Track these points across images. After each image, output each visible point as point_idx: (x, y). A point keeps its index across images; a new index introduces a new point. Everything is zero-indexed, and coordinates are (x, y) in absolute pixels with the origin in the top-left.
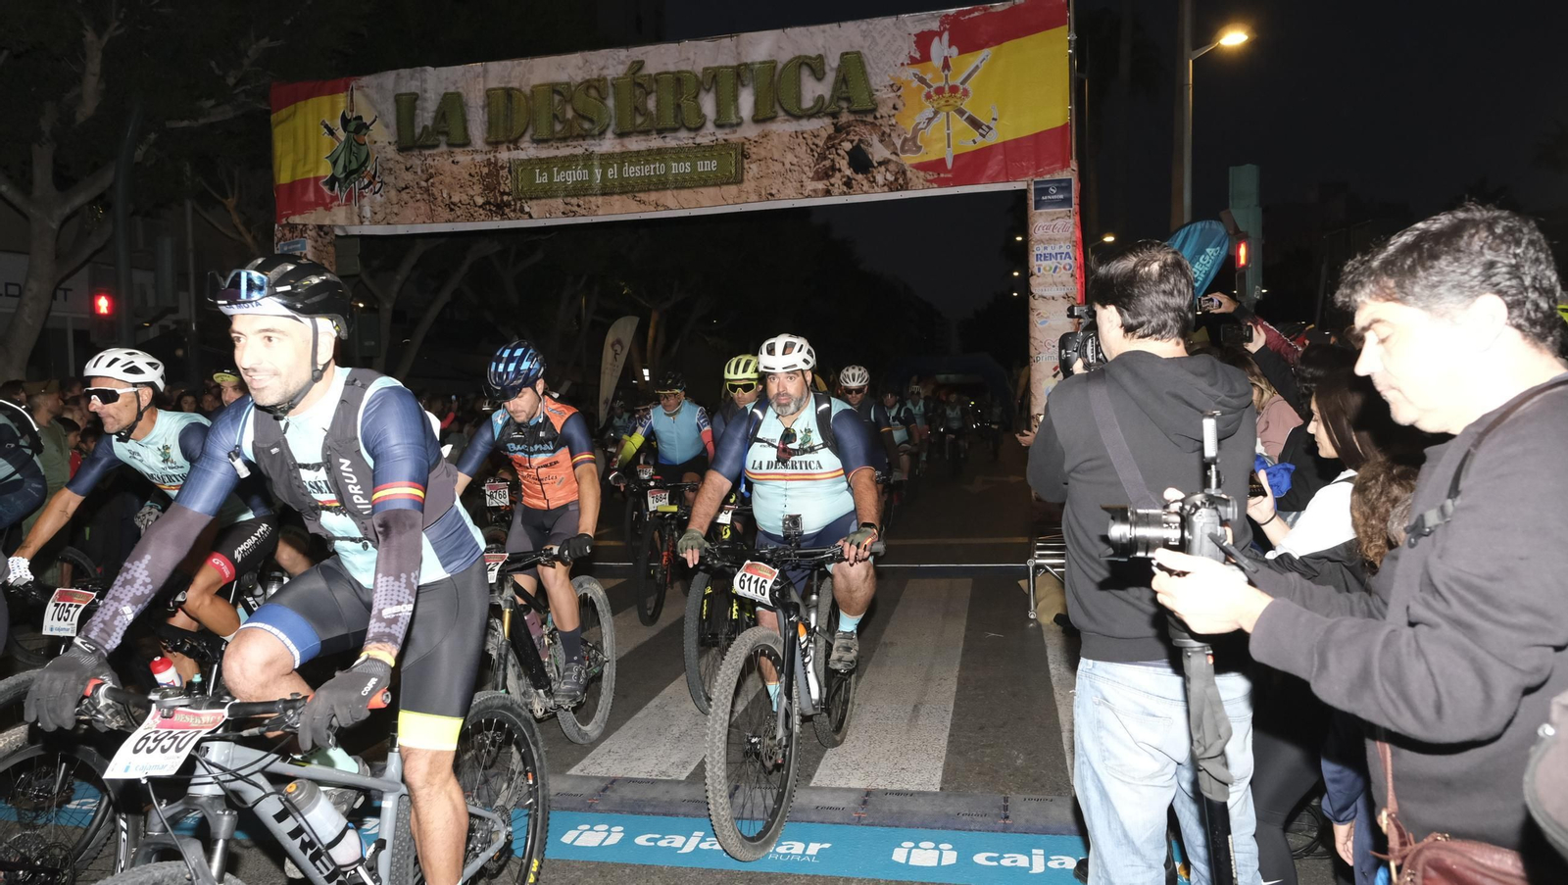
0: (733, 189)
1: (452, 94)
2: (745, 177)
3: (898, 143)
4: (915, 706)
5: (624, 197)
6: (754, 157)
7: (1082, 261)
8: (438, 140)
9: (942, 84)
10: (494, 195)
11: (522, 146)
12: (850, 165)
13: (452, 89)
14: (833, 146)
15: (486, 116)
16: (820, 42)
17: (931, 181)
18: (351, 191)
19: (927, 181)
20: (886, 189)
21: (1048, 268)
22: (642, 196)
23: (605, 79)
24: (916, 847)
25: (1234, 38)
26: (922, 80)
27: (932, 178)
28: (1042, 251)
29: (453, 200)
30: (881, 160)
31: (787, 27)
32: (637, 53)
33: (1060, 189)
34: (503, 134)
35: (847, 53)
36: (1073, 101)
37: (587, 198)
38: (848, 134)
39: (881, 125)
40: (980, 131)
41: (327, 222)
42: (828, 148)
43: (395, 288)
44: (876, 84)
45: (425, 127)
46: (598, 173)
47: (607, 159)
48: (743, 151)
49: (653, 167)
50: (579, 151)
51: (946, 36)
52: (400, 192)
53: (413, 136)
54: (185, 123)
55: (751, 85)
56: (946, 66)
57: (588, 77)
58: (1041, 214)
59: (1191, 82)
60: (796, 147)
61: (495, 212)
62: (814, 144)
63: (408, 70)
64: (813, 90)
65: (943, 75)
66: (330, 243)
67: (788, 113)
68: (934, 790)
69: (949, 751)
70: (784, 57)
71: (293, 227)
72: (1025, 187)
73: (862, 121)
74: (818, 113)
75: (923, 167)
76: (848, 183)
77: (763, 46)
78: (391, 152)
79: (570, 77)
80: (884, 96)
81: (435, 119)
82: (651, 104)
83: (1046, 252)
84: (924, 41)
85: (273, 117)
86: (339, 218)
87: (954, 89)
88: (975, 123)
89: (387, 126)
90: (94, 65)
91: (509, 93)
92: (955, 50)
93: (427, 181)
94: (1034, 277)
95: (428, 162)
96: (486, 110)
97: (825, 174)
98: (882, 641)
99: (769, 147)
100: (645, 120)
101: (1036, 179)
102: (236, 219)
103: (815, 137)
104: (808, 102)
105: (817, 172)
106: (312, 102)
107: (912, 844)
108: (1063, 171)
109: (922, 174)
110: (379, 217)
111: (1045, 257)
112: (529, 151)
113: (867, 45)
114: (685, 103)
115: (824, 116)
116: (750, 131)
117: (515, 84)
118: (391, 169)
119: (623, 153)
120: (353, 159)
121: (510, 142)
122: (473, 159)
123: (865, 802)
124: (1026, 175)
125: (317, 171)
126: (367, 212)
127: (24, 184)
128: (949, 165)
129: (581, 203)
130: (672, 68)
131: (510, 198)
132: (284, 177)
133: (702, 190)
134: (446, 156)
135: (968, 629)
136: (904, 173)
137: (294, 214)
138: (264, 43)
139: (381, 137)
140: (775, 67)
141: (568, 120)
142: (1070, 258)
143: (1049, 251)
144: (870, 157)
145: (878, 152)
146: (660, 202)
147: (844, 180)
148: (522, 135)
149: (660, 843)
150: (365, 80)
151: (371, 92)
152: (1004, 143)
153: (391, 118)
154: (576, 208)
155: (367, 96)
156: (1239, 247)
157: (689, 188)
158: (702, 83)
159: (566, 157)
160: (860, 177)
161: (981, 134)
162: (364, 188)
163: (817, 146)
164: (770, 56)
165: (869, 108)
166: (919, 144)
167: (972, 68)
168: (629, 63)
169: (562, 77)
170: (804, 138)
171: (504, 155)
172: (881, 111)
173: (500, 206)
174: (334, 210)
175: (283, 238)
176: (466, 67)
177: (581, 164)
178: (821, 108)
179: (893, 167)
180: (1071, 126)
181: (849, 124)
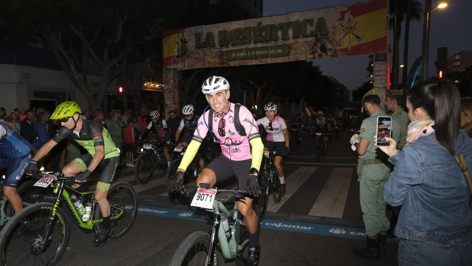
0: (287, 58)
2: (290, 54)
3: (335, 44)
4: (336, 199)
5: (256, 60)
6: (293, 48)
7: (390, 77)
8: (207, 46)
9: (348, 26)
10: (222, 60)
11: (229, 47)
12: (321, 50)
13: (210, 31)
14: (316, 45)
16: (312, 15)
17: (344, 54)
18: (182, 59)
19: (342, 54)
20: (331, 57)
21: (379, 79)
22: (261, 60)
23: (251, 27)
24: (335, 230)
25: (442, 6)
26: (342, 25)
27: (344, 53)
29: (210, 61)
30: (329, 48)
31: (303, 11)
32: (260, 20)
33: (383, 56)
34: (224, 43)
35: (320, 18)
36: (388, 30)
37: (246, 60)
38: (320, 41)
39: (330, 38)
40: (359, 39)
41: (176, 67)
42: (314, 46)
43: (189, 83)
44: (328, 27)
45: (203, 42)
46: (249, 53)
47: (251, 50)
48: (290, 46)
49: (264, 51)
50: (244, 47)
51: (349, 12)
52: (195, 59)
53: (200, 45)
54: (139, 42)
55: (292, 28)
56: (349, 21)
57: (246, 27)
58: (377, 63)
59: (428, 20)
60: (305, 45)
61: (221, 65)
63: (198, 26)
64: (310, 29)
65: (348, 23)
66: (177, 73)
67: (303, 36)
68: (340, 218)
69: (344, 210)
70: (301, 20)
71: (168, 69)
72: (372, 55)
73: (324, 38)
75: (341, 50)
76: (320, 55)
77: (295, 17)
78: (193, 48)
79: (241, 27)
80: (331, 30)
81: (206, 40)
82: (264, 34)
83: (378, 74)
84: (343, 14)
85: (163, 40)
86: (179, 66)
87: (351, 27)
88: (357, 37)
89: (193, 42)
90: (120, 28)
91: (225, 32)
92: (352, 16)
93: (203, 57)
94: (375, 82)
95: (204, 51)
96: (219, 37)
97: (314, 53)
98: (327, 183)
99: (297, 46)
100: (262, 38)
101: (376, 53)
102: (149, 66)
103: (310, 42)
104: (308, 32)
105: (311, 52)
106: (173, 35)
107: (334, 229)
108: (384, 50)
109: (341, 52)
110: (189, 66)
111: (378, 76)
112: (231, 48)
113: (326, 15)
114: (273, 33)
115: (313, 36)
116: (291, 41)
117: (226, 29)
118: (193, 53)
119: (256, 48)
120: (183, 50)
121: (226, 46)
122: (216, 51)
123: (322, 219)
124: (373, 52)
125: (174, 54)
126: (187, 65)
127: (101, 58)
128: (350, 49)
129: (244, 62)
130: (270, 24)
131: (226, 61)
132: (166, 56)
133: (278, 58)
134: (209, 50)
136: (336, 52)
137: (168, 65)
138: (160, 20)
139: (191, 44)
140: (299, 23)
141: (241, 39)
142: (386, 76)
143: (379, 74)
144: (326, 48)
145: (329, 46)
146: (266, 61)
148: (229, 44)
149: (271, 225)
150: (187, 29)
151: (188, 32)
152: (366, 43)
153: (194, 39)
154: (243, 63)
155: (187, 34)
156: (440, 72)
157: (275, 57)
158: (278, 28)
159: (240, 49)
160: (323, 53)
161: (359, 40)
162: (186, 58)
163: (311, 45)
164: (298, 19)
165: (326, 33)
166: (341, 43)
167: (357, 21)
168: (257, 23)
169: (239, 27)
170: (307, 43)
171: (224, 49)
172: (329, 34)
173: (223, 63)
174: (178, 64)
175: (165, 72)
176: (213, 25)
177: (244, 51)
178: (312, 34)
179: (333, 51)
180: (387, 37)
181: (320, 38)
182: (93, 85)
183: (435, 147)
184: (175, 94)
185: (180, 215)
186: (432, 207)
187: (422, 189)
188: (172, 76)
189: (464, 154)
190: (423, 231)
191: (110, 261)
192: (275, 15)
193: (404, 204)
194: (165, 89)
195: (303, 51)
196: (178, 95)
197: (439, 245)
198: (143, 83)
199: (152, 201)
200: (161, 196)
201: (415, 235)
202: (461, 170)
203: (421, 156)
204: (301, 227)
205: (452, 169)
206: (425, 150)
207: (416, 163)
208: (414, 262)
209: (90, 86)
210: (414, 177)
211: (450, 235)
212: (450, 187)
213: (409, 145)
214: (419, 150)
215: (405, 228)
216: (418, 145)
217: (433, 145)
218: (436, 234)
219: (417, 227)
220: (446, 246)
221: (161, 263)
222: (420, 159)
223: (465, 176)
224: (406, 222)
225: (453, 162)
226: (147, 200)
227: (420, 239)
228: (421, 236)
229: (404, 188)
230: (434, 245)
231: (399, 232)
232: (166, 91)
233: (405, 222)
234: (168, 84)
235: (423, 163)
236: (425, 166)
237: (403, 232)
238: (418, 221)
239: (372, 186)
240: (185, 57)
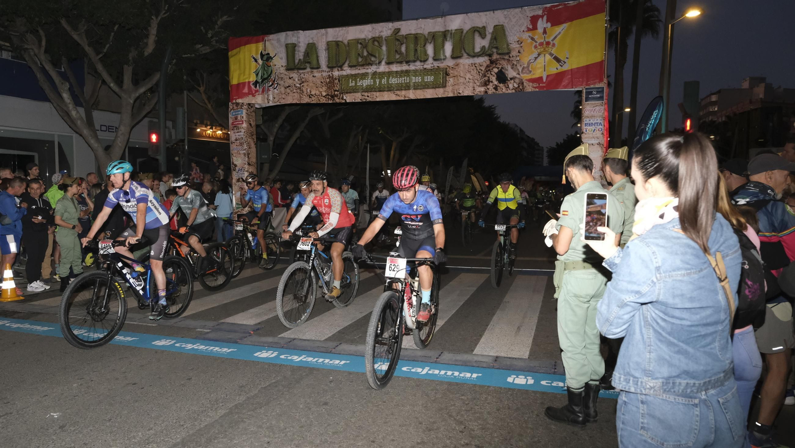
0: (441, 90)
1: (311, 43)
2: (447, 85)
3: (520, 69)
4: (519, 327)
5: (389, 92)
6: (451, 75)
7: (608, 127)
8: (306, 66)
9: (542, 41)
10: (332, 92)
11: (344, 69)
12: (497, 79)
13: (311, 42)
14: (489, 70)
15: (327, 55)
16: (484, 20)
17: (535, 88)
18: (264, 88)
19: (534, 87)
20: (513, 91)
21: (590, 130)
22: (398, 92)
23: (382, 37)
24: (517, 377)
25: (693, 14)
26: (533, 39)
27: (536, 86)
28: (588, 122)
29: (312, 93)
30: (512, 77)
31: (468, 13)
32: (397, 24)
33: (598, 92)
34: (335, 63)
35: (497, 26)
36: (607, 49)
37: (372, 93)
38: (496, 64)
39: (512, 60)
40: (560, 63)
41: (253, 102)
42: (487, 71)
43: (275, 130)
44: (510, 41)
45: (300, 60)
46: (378, 81)
47: (382, 75)
48: (446, 72)
49: (403, 79)
50: (369, 71)
51: (545, 17)
52: (286, 88)
53: (295, 64)
54: (186, 56)
55: (451, 40)
56: (545, 32)
57: (374, 36)
58: (588, 104)
59: (670, 36)
60: (472, 70)
61: (331, 99)
62: (480, 69)
63: (291, 32)
64: (480, 43)
66: (253, 111)
67: (468, 55)
68: (524, 358)
69: (532, 345)
70: (467, 27)
71: (237, 104)
72: (581, 89)
73: (504, 59)
74: (482, 54)
75: (532, 81)
76: (496, 88)
77: (456, 22)
78: (283, 70)
79: (366, 36)
80: (514, 46)
81: (305, 55)
82: (403, 49)
83: (590, 122)
84: (534, 20)
85: (230, 53)
86: (259, 101)
87: (548, 43)
88: (557, 60)
89: (281, 59)
90: (153, 31)
91: (337, 43)
92: (549, 24)
93: (300, 84)
94: (584, 134)
95: (301, 76)
96: (327, 51)
97: (486, 83)
98: (504, 300)
99: (459, 71)
100: (401, 56)
101: (587, 87)
102: (204, 97)
103: (481, 66)
104: (477, 49)
105: (481, 83)
106: (248, 46)
107: (515, 376)
108: (599, 83)
109: (531, 84)
111: (589, 125)
112: (347, 71)
113: (507, 21)
114: (419, 49)
115: (485, 56)
116: (450, 63)
117: (340, 39)
118: (282, 78)
119: (389, 72)
120: (265, 73)
121: (339, 67)
122: (322, 75)
123: (496, 360)
124: (582, 85)
125: (250, 78)
126: (271, 98)
127: (120, 82)
128: (544, 80)
129: (369, 95)
130: (413, 32)
131: (338, 93)
132: (234, 81)
133: (427, 90)
134: (310, 74)
135: (544, 297)
136: (523, 83)
137: (239, 98)
138: (225, 18)
139: (279, 63)
140: (462, 32)
141: (365, 56)
142: (602, 125)
143: (592, 121)
144: (507, 76)
145: (511, 73)
146: (407, 95)
147: (494, 86)
148: (344, 64)
150: (271, 37)
151: (274, 42)
152: (572, 69)
153: (283, 55)
154: (367, 98)
155: (272, 44)
156: (687, 121)
157: (420, 89)
158: (427, 40)
159: (362, 74)
160: (501, 85)
161: (560, 65)
162: (270, 86)
163: (481, 70)
164: (460, 27)
165: (506, 52)
166: (530, 69)
167: (557, 33)
168: (393, 29)
169: (362, 36)
170: (475, 67)
171: (336, 73)
172: (512, 53)
173: (333, 97)
174: (256, 97)
175: (233, 109)
176: (318, 31)
177: (370, 77)
178: (483, 53)
179: (517, 81)
180: (605, 61)
181: (497, 60)
182: (104, 128)
183: (678, 241)
184: (249, 148)
185: (256, 355)
186: (672, 339)
187: (657, 309)
188: (244, 117)
189: (722, 253)
190: (657, 378)
191: (132, 435)
192: (422, 18)
193: (627, 335)
194: (233, 138)
195: (467, 80)
196: (255, 149)
197: (682, 400)
198: (195, 127)
199: (209, 331)
200: (223, 323)
201: (644, 384)
202: (719, 278)
203: (656, 255)
204: (460, 373)
205: (703, 277)
206: (662, 246)
207: (647, 267)
208: (642, 428)
209: (98, 130)
210: (644, 290)
211: (700, 384)
212: (701, 306)
213: (636, 238)
214: (652, 246)
215: (629, 374)
216: (651, 238)
217: (675, 238)
218: (678, 384)
219: (648, 372)
220: (692, 401)
221: (222, 438)
222: (654, 261)
223: (723, 287)
224: (631, 364)
225: (706, 265)
226: (199, 330)
227: (652, 392)
228: (654, 387)
229: (629, 309)
230: (673, 400)
231: (620, 381)
232: (235, 141)
233: (628, 364)
234: (238, 131)
235: (659, 267)
236: (662, 272)
237: (625, 380)
238: (649, 362)
239: (577, 305)
240: (268, 84)
